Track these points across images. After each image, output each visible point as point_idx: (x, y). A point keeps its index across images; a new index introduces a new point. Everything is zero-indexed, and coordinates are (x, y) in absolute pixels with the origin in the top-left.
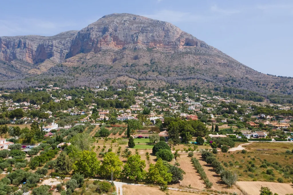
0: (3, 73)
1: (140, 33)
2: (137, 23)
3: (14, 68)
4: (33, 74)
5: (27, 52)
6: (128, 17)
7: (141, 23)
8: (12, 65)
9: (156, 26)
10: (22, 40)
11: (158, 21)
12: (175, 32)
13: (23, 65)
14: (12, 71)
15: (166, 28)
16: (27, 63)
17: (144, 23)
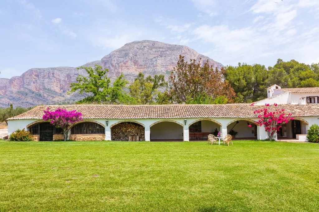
0: (30, 102)
1: (159, 57)
2: (156, 48)
3: (42, 97)
4: (57, 101)
5: (55, 82)
6: (147, 43)
7: (160, 48)
8: (40, 94)
9: (174, 50)
10: (51, 71)
11: (176, 45)
12: (193, 55)
13: (50, 94)
14: (39, 100)
15: (184, 52)
16: (55, 92)
17: (162, 48)
